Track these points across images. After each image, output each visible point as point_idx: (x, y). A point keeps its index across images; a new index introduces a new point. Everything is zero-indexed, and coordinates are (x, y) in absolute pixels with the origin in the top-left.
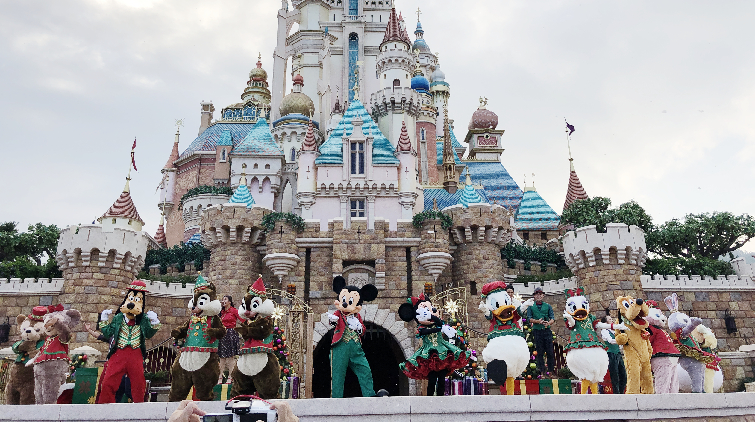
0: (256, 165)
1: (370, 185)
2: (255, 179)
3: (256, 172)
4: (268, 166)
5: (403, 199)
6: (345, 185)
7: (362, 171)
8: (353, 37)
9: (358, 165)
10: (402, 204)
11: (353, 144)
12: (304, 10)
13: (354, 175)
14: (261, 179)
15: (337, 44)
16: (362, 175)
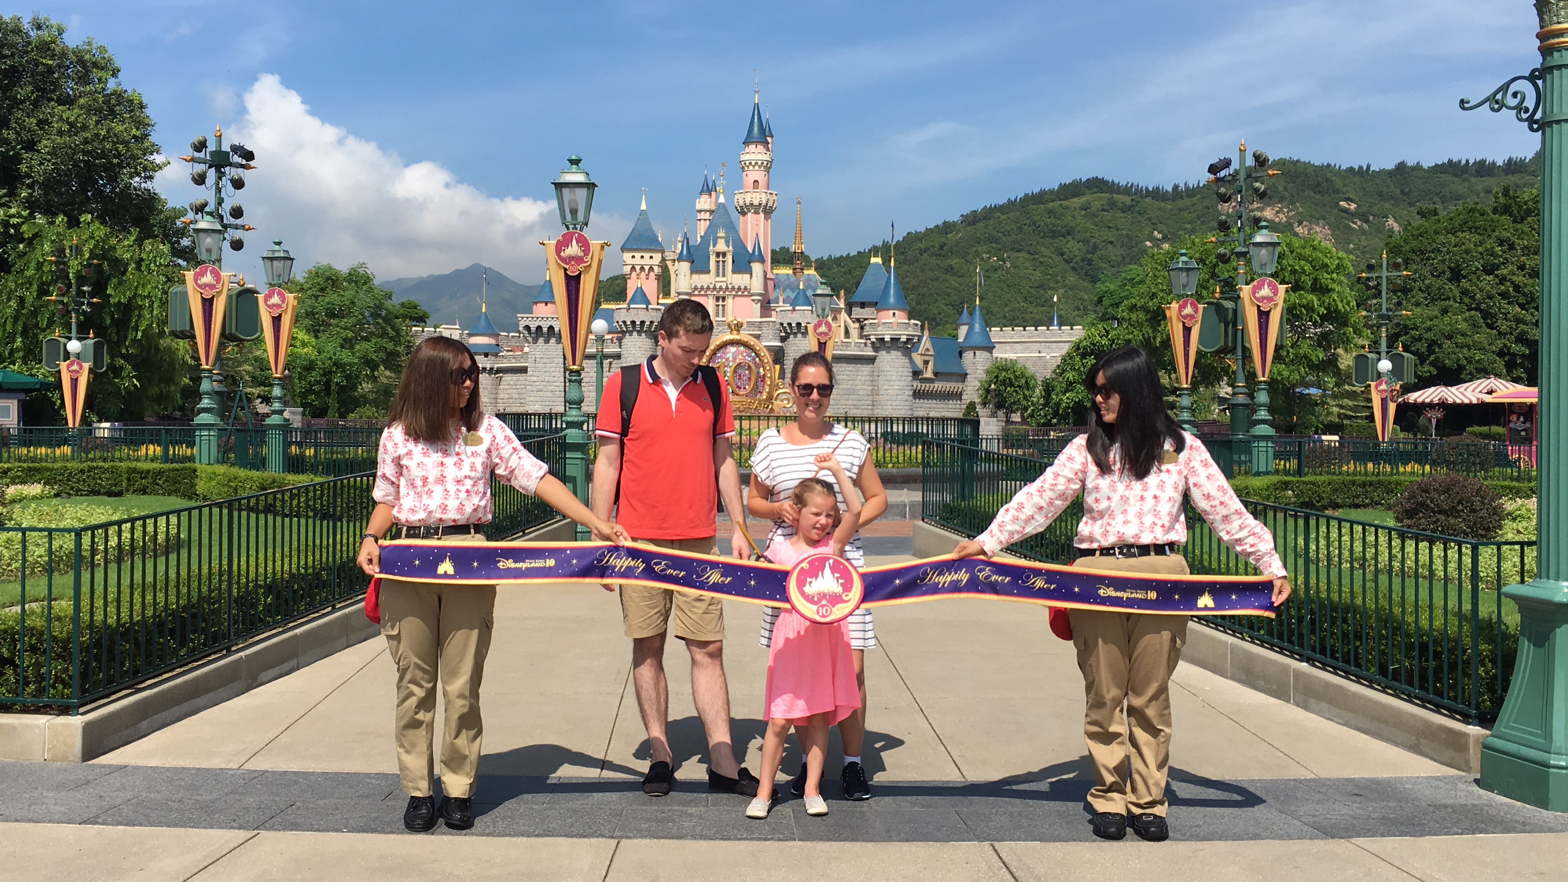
0: (642, 257)
1: (730, 287)
2: (642, 269)
3: (642, 262)
4: (651, 257)
5: (754, 298)
6: (711, 286)
7: (724, 276)
10: (753, 300)
11: (718, 254)
13: (718, 279)
14: (647, 268)
16: (724, 279)
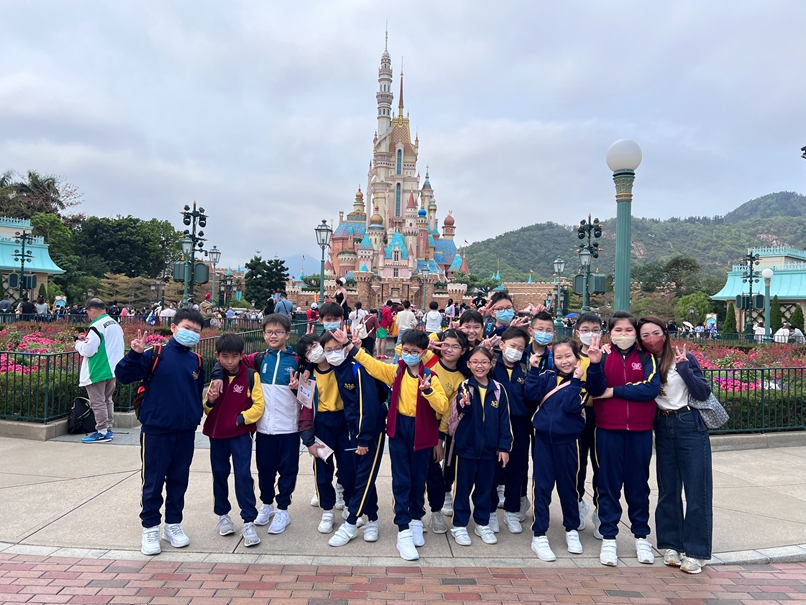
1: (400, 265)
6: (392, 265)
8: (399, 184)
9: (396, 258)
10: (408, 272)
11: (395, 252)
12: (379, 170)
15: (392, 187)
16: (397, 262)
